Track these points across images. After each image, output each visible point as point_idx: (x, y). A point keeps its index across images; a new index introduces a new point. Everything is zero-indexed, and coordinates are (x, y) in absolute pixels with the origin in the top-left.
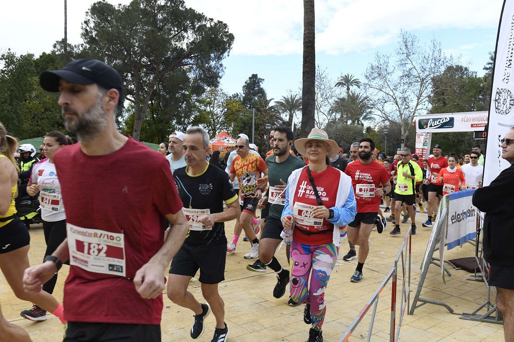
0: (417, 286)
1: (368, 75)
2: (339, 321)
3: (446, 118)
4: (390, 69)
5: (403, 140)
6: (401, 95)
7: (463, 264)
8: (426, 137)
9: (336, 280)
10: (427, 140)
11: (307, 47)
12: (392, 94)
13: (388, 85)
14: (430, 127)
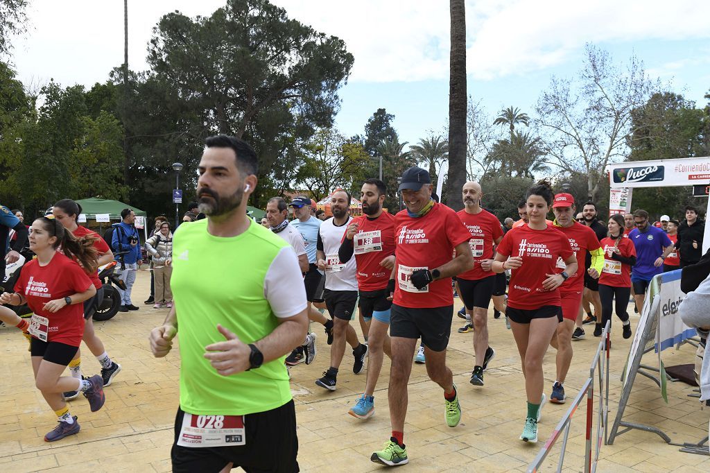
0: (618, 405)
1: (540, 107)
3: (653, 167)
4: (571, 100)
5: (591, 198)
6: (587, 135)
7: (681, 374)
8: (624, 194)
9: (502, 395)
10: (626, 198)
11: (455, 70)
12: (574, 134)
13: (569, 121)
14: (629, 179)
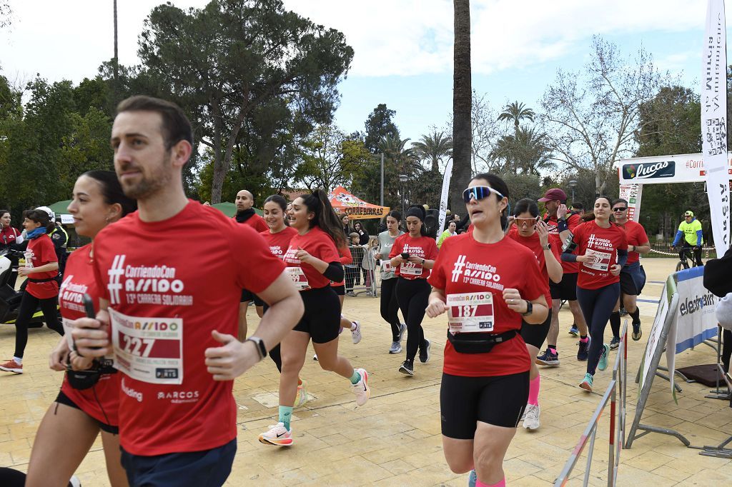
0: (635, 407)
1: (546, 102)
2: (522, 458)
3: (663, 163)
4: (578, 94)
6: (594, 131)
7: (698, 375)
8: (633, 191)
10: (636, 195)
11: (460, 64)
12: (581, 129)
13: (576, 117)
14: (639, 176)
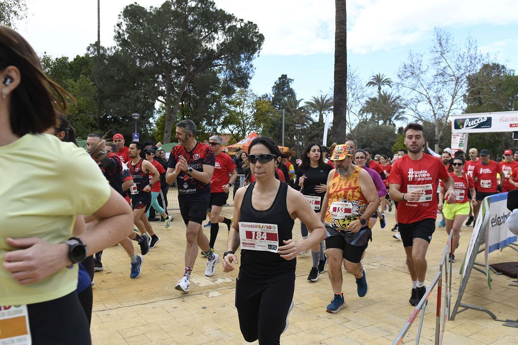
0: (458, 291)
1: (400, 74)
3: (483, 118)
4: (423, 68)
5: (437, 140)
6: (435, 95)
7: (504, 269)
8: (462, 137)
9: (372, 283)
10: (463, 141)
11: (339, 46)
12: (425, 93)
13: (421, 84)
14: (466, 127)
